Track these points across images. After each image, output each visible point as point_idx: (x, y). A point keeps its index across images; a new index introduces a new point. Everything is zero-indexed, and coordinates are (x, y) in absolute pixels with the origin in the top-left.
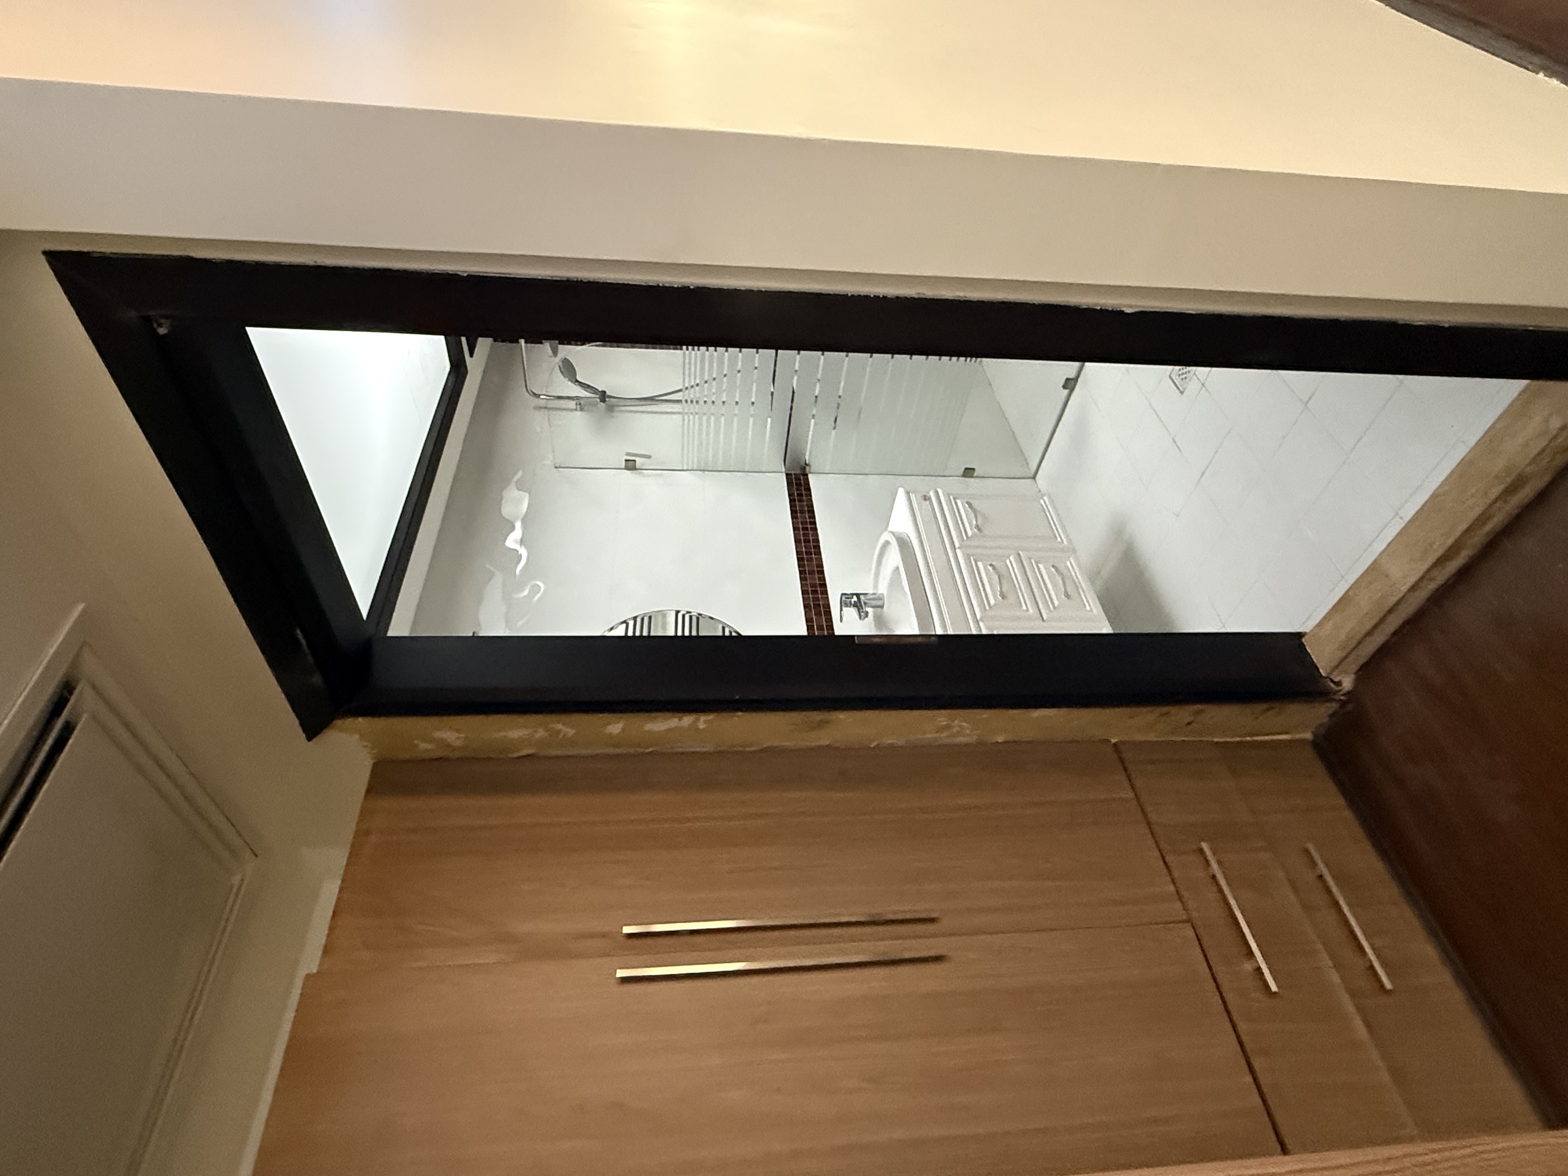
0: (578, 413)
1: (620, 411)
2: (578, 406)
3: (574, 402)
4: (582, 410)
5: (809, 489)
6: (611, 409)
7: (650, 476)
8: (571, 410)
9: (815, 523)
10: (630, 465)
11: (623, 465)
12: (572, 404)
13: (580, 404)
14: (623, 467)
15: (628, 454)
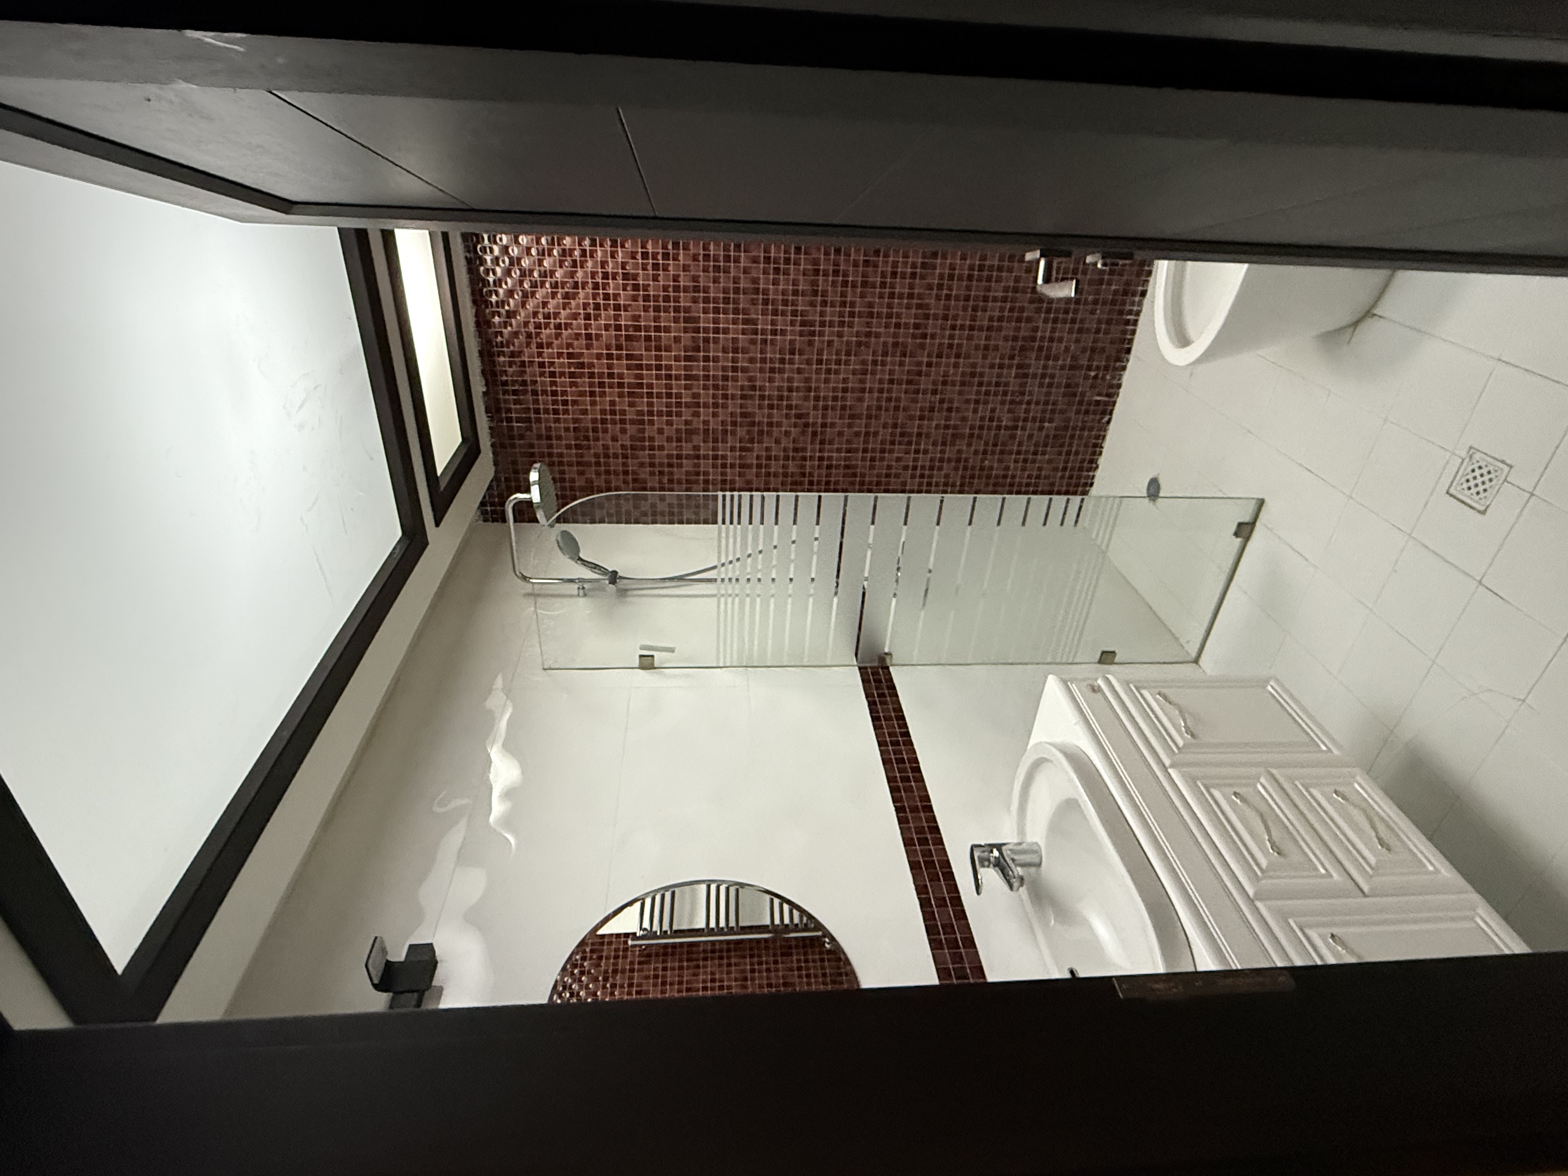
0: (582, 600)
1: (635, 596)
2: (581, 592)
3: (576, 586)
4: (585, 595)
5: (893, 687)
6: (623, 593)
7: (675, 676)
8: (571, 596)
9: (907, 734)
10: (647, 663)
11: (636, 663)
12: (573, 588)
13: (583, 588)
14: (637, 664)
15: (643, 648)
